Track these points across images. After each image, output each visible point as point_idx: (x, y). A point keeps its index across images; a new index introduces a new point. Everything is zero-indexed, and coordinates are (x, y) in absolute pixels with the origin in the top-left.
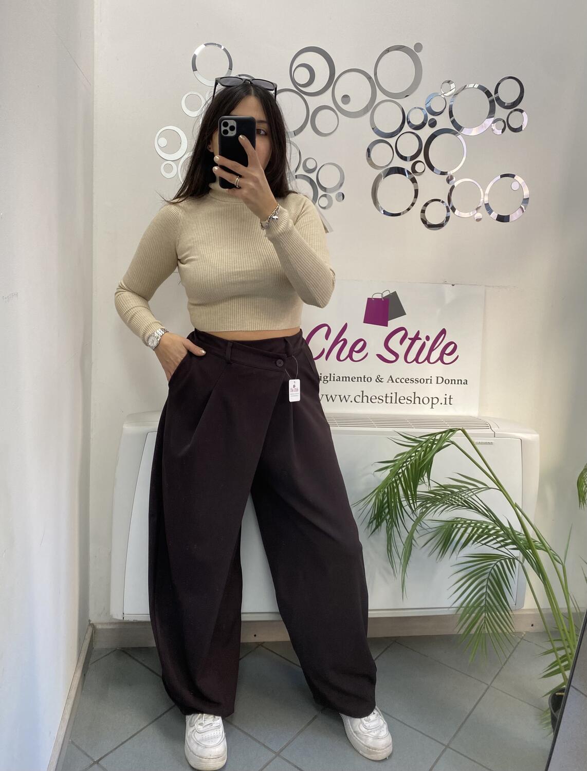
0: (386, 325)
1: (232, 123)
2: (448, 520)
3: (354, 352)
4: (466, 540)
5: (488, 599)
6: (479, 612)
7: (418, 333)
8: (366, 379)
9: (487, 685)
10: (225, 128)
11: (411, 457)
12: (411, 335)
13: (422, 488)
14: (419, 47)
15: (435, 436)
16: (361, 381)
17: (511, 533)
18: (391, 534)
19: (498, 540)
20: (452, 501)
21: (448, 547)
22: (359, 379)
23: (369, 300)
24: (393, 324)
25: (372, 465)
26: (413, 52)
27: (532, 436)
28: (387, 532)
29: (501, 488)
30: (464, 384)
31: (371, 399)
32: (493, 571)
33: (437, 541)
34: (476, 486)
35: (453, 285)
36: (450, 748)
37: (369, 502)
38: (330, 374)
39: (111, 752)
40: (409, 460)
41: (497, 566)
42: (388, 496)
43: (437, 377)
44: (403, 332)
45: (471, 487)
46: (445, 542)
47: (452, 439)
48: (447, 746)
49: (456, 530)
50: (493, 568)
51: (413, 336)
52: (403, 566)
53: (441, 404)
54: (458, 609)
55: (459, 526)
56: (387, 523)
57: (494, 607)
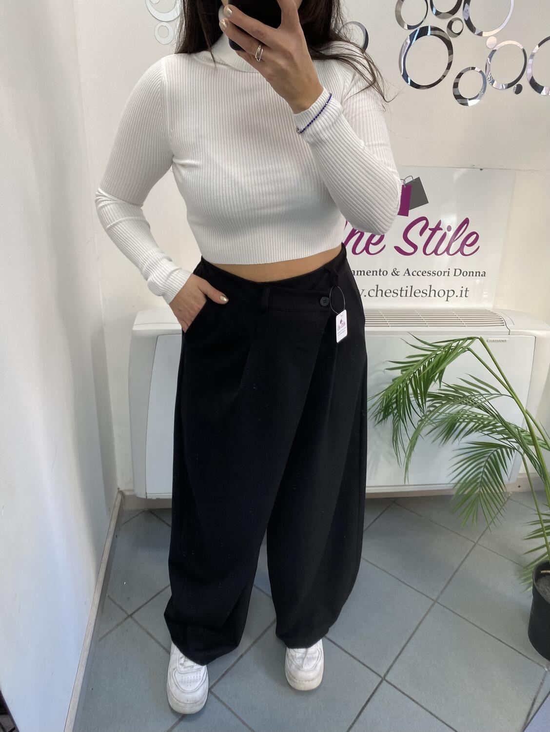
0: (406, 214)
2: (453, 413)
3: (371, 245)
5: (484, 476)
6: (475, 486)
7: (439, 223)
8: (381, 273)
9: (474, 542)
12: (432, 225)
15: (452, 343)
16: (376, 275)
17: (515, 431)
18: (398, 426)
21: (452, 434)
22: (375, 273)
24: (414, 213)
27: (546, 333)
28: (394, 425)
29: (513, 395)
30: (482, 276)
31: (385, 293)
33: (441, 430)
35: (481, 170)
36: (437, 602)
39: (143, 606)
41: (497, 452)
42: (397, 393)
43: (455, 270)
44: (424, 222)
45: (483, 392)
46: (448, 431)
47: (468, 346)
51: (433, 227)
52: (407, 459)
53: (457, 296)
54: (454, 485)
56: (394, 417)
57: (489, 483)
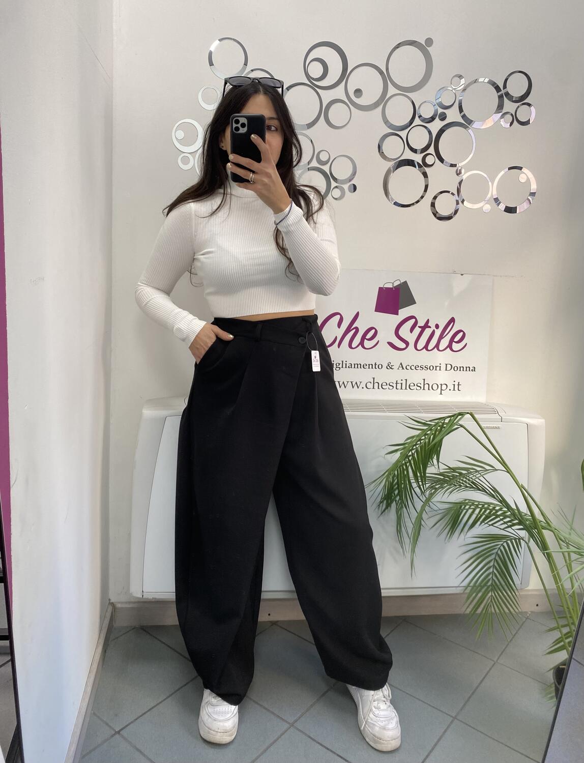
0: (397, 314)
1: (243, 120)
2: (456, 502)
3: (365, 340)
4: (474, 521)
5: (494, 578)
6: (486, 590)
7: (428, 321)
8: (377, 367)
9: (493, 661)
10: (237, 125)
11: (420, 440)
12: (421, 323)
13: (431, 470)
14: (429, 42)
15: (444, 420)
16: (372, 368)
17: (517, 514)
18: (401, 514)
19: (505, 520)
20: (460, 482)
21: (457, 528)
22: (371, 366)
23: (380, 289)
24: (404, 313)
25: (383, 448)
26: (424, 47)
27: (537, 421)
28: (397, 513)
29: (508, 471)
30: (472, 371)
31: (382, 385)
32: (499, 552)
33: (446, 522)
34: (484, 468)
35: (462, 275)
36: (457, 719)
37: (380, 483)
38: (343, 362)
39: (132, 722)
40: (419, 443)
41: (504, 547)
42: (398, 478)
43: (446, 365)
44: (413, 321)
45: (479, 469)
46: (453, 523)
47: (460, 422)
48: (455, 718)
49: (465, 511)
50: (499, 548)
51: (422, 325)
52: (412, 545)
53: (450, 390)
54: (465, 588)
55: (467, 507)
56: (397, 504)
57: (500, 587)
